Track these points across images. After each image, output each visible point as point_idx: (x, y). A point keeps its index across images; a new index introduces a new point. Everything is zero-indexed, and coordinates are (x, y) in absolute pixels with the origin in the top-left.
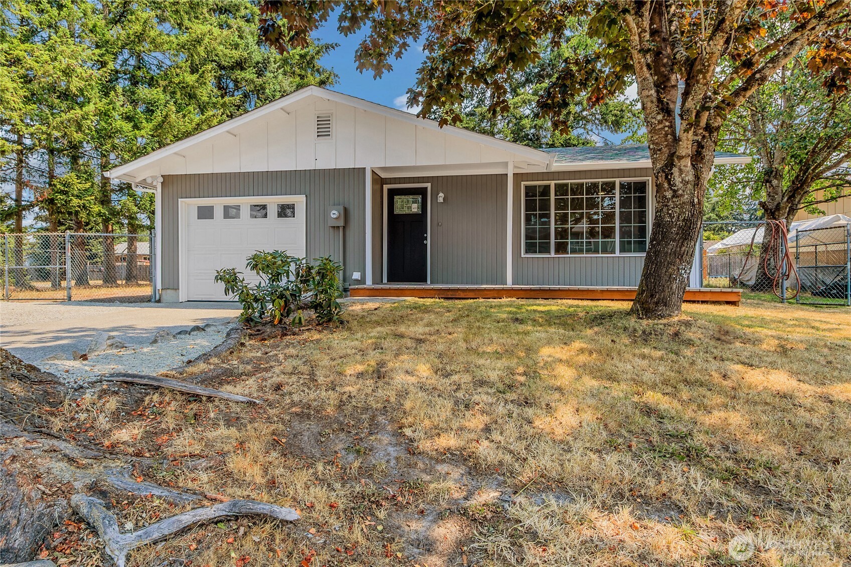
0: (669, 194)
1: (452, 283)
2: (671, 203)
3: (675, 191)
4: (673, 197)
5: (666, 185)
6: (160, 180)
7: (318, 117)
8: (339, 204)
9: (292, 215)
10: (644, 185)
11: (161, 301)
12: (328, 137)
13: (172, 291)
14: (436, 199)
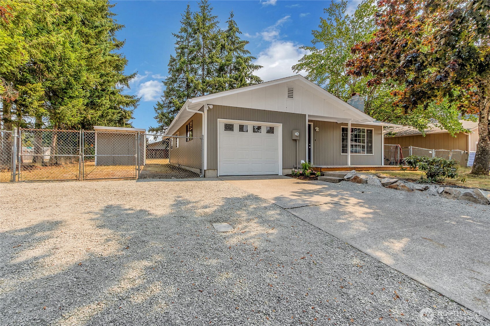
6: (211, 107)
7: (288, 88)
8: (296, 129)
9: (273, 133)
10: (371, 131)
11: (205, 177)
12: (292, 98)
13: (212, 170)
14: (315, 130)
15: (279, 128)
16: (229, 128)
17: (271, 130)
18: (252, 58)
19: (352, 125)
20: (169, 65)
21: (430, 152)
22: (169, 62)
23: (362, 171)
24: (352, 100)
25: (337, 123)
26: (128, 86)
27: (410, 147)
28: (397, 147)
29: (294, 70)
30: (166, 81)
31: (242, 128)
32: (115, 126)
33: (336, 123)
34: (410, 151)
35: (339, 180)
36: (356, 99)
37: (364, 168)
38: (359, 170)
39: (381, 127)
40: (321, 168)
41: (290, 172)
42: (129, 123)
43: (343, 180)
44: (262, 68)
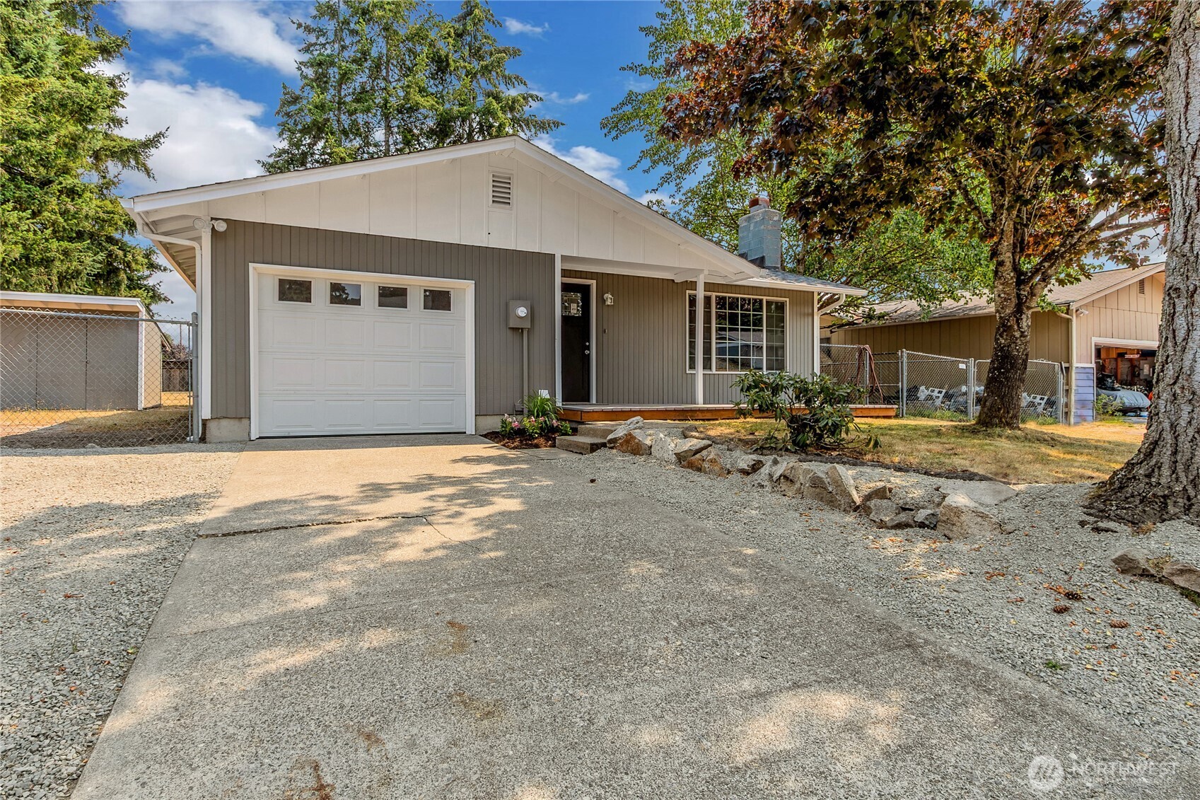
0: (1017, 334)
1: (623, 403)
2: (1018, 341)
3: (1022, 332)
4: (1021, 336)
5: (1016, 327)
6: (222, 227)
7: (493, 176)
8: (521, 299)
9: (447, 307)
10: (780, 307)
11: (207, 440)
12: (507, 206)
13: (232, 422)
14: (601, 300)
15: (464, 292)
16: (295, 291)
17: (438, 300)
18: (532, 97)
19: (708, 287)
20: (278, 113)
21: (962, 366)
22: (279, 103)
23: (717, 419)
24: (749, 217)
25: (673, 281)
26: (148, 171)
27: (902, 352)
28: (861, 352)
29: (606, 130)
30: (271, 160)
31: (340, 295)
32: (89, 293)
33: (671, 283)
34: (902, 362)
35: (592, 445)
36: (758, 215)
37: (724, 410)
38: (708, 416)
39: (810, 296)
40: (582, 412)
41: (493, 423)
42: (151, 284)
43: (604, 445)
44: (561, 127)
